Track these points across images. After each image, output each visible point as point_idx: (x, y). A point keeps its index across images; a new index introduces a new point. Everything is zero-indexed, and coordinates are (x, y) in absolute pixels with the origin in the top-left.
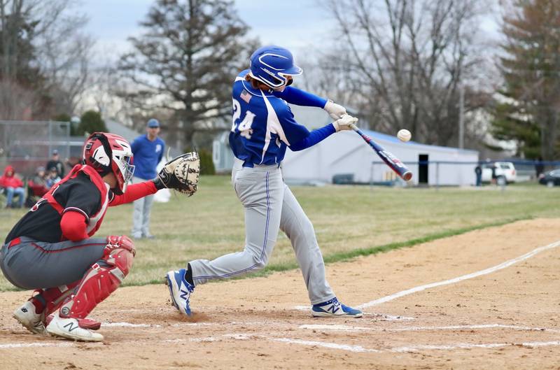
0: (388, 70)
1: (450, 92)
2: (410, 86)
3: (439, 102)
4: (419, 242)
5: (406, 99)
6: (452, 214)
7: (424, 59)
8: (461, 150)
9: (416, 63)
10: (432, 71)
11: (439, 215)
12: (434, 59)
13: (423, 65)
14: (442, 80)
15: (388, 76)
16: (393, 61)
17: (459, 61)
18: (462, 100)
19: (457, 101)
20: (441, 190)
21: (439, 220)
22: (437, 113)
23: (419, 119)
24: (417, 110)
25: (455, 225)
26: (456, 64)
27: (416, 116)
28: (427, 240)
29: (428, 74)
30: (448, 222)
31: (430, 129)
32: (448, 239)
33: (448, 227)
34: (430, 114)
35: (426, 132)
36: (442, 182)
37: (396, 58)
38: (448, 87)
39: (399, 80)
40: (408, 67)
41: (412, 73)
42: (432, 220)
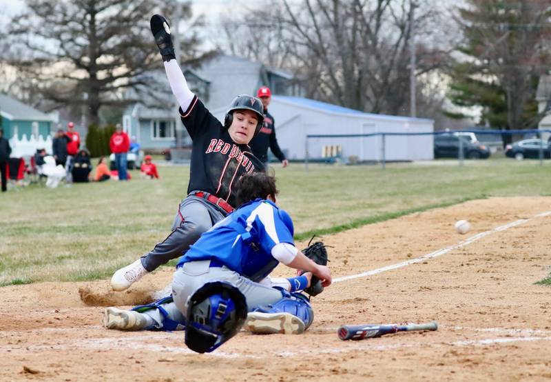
0: (326, 27)
1: (400, 50)
2: (353, 45)
3: (386, 63)
4: (346, 228)
5: (349, 62)
6: (395, 194)
7: (368, 12)
8: (414, 119)
9: (360, 17)
10: (378, 26)
11: (380, 195)
12: (380, 11)
13: (368, 20)
14: (390, 37)
15: (327, 34)
16: (332, 16)
17: (410, 15)
18: (413, 59)
19: (408, 61)
20: (388, 166)
21: (375, 202)
22: (385, 75)
23: (363, 82)
24: (360, 72)
25: (393, 208)
26: (406, 17)
27: (360, 79)
28: (355, 226)
29: (373, 30)
30: (386, 204)
31: (376, 94)
32: (381, 224)
33: (384, 210)
34: (377, 77)
35: (373, 99)
36: (388, 158)
37: (336, 13)
38: (397, 45)
39: (339, 38)
40: (350, 23)
41: (355, 29)
42: (368, 202)
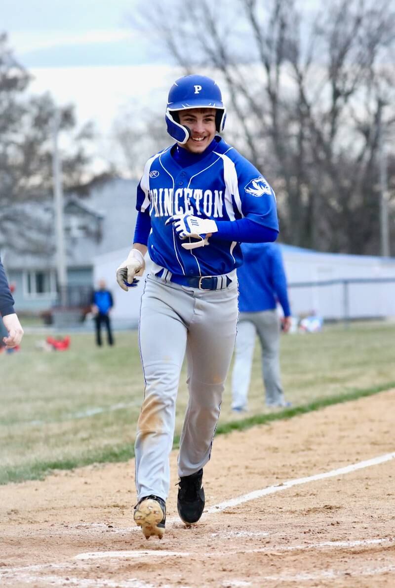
0: (262, 135)
1: (364, 165)
2: (298, 159)
3: (346, 183)
4: (301, 410)
5: (294, 181)
6: (364, 363)
7: (320, 113)
8: (386, 259)
9: (307, 121)
10: (333, 133)
11: (345, 366)
12: (335, 112)
13: (318, 125)
14: (351, 148)
15: (263, 145)
16: (268, 120)
17: (377, 116)
18: (383, 177)
19: (376, 180)
20: (353, 325)
21: (340, 374)
22: (344, 199)
23: (316, 212)
24: (311, 197)
25: (364, 383)
26: (371, 120)
27: (310, 208)
28: (314, 407)
29: (326, 137)
30: (355, 377)
31: (334, 227)
32: (349, 404)
33: (352, 385)
34: (334, 203)
35: (329, 234)
36: (354, 312)
37: (274, 115)
38: (360, 158)
39: (279, 150)
40: (294, 128)
41: (301, 137)
42: (329, 374)
